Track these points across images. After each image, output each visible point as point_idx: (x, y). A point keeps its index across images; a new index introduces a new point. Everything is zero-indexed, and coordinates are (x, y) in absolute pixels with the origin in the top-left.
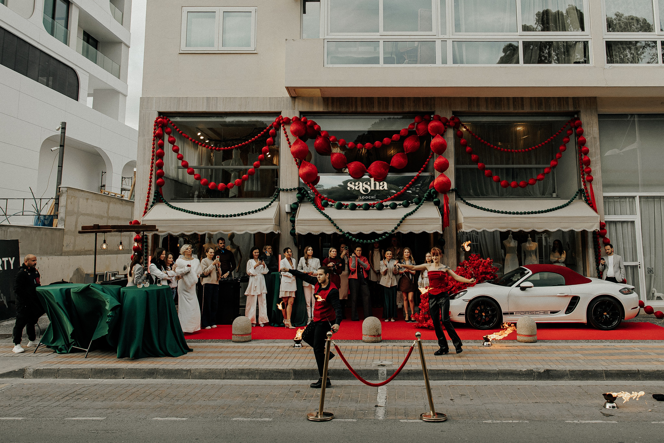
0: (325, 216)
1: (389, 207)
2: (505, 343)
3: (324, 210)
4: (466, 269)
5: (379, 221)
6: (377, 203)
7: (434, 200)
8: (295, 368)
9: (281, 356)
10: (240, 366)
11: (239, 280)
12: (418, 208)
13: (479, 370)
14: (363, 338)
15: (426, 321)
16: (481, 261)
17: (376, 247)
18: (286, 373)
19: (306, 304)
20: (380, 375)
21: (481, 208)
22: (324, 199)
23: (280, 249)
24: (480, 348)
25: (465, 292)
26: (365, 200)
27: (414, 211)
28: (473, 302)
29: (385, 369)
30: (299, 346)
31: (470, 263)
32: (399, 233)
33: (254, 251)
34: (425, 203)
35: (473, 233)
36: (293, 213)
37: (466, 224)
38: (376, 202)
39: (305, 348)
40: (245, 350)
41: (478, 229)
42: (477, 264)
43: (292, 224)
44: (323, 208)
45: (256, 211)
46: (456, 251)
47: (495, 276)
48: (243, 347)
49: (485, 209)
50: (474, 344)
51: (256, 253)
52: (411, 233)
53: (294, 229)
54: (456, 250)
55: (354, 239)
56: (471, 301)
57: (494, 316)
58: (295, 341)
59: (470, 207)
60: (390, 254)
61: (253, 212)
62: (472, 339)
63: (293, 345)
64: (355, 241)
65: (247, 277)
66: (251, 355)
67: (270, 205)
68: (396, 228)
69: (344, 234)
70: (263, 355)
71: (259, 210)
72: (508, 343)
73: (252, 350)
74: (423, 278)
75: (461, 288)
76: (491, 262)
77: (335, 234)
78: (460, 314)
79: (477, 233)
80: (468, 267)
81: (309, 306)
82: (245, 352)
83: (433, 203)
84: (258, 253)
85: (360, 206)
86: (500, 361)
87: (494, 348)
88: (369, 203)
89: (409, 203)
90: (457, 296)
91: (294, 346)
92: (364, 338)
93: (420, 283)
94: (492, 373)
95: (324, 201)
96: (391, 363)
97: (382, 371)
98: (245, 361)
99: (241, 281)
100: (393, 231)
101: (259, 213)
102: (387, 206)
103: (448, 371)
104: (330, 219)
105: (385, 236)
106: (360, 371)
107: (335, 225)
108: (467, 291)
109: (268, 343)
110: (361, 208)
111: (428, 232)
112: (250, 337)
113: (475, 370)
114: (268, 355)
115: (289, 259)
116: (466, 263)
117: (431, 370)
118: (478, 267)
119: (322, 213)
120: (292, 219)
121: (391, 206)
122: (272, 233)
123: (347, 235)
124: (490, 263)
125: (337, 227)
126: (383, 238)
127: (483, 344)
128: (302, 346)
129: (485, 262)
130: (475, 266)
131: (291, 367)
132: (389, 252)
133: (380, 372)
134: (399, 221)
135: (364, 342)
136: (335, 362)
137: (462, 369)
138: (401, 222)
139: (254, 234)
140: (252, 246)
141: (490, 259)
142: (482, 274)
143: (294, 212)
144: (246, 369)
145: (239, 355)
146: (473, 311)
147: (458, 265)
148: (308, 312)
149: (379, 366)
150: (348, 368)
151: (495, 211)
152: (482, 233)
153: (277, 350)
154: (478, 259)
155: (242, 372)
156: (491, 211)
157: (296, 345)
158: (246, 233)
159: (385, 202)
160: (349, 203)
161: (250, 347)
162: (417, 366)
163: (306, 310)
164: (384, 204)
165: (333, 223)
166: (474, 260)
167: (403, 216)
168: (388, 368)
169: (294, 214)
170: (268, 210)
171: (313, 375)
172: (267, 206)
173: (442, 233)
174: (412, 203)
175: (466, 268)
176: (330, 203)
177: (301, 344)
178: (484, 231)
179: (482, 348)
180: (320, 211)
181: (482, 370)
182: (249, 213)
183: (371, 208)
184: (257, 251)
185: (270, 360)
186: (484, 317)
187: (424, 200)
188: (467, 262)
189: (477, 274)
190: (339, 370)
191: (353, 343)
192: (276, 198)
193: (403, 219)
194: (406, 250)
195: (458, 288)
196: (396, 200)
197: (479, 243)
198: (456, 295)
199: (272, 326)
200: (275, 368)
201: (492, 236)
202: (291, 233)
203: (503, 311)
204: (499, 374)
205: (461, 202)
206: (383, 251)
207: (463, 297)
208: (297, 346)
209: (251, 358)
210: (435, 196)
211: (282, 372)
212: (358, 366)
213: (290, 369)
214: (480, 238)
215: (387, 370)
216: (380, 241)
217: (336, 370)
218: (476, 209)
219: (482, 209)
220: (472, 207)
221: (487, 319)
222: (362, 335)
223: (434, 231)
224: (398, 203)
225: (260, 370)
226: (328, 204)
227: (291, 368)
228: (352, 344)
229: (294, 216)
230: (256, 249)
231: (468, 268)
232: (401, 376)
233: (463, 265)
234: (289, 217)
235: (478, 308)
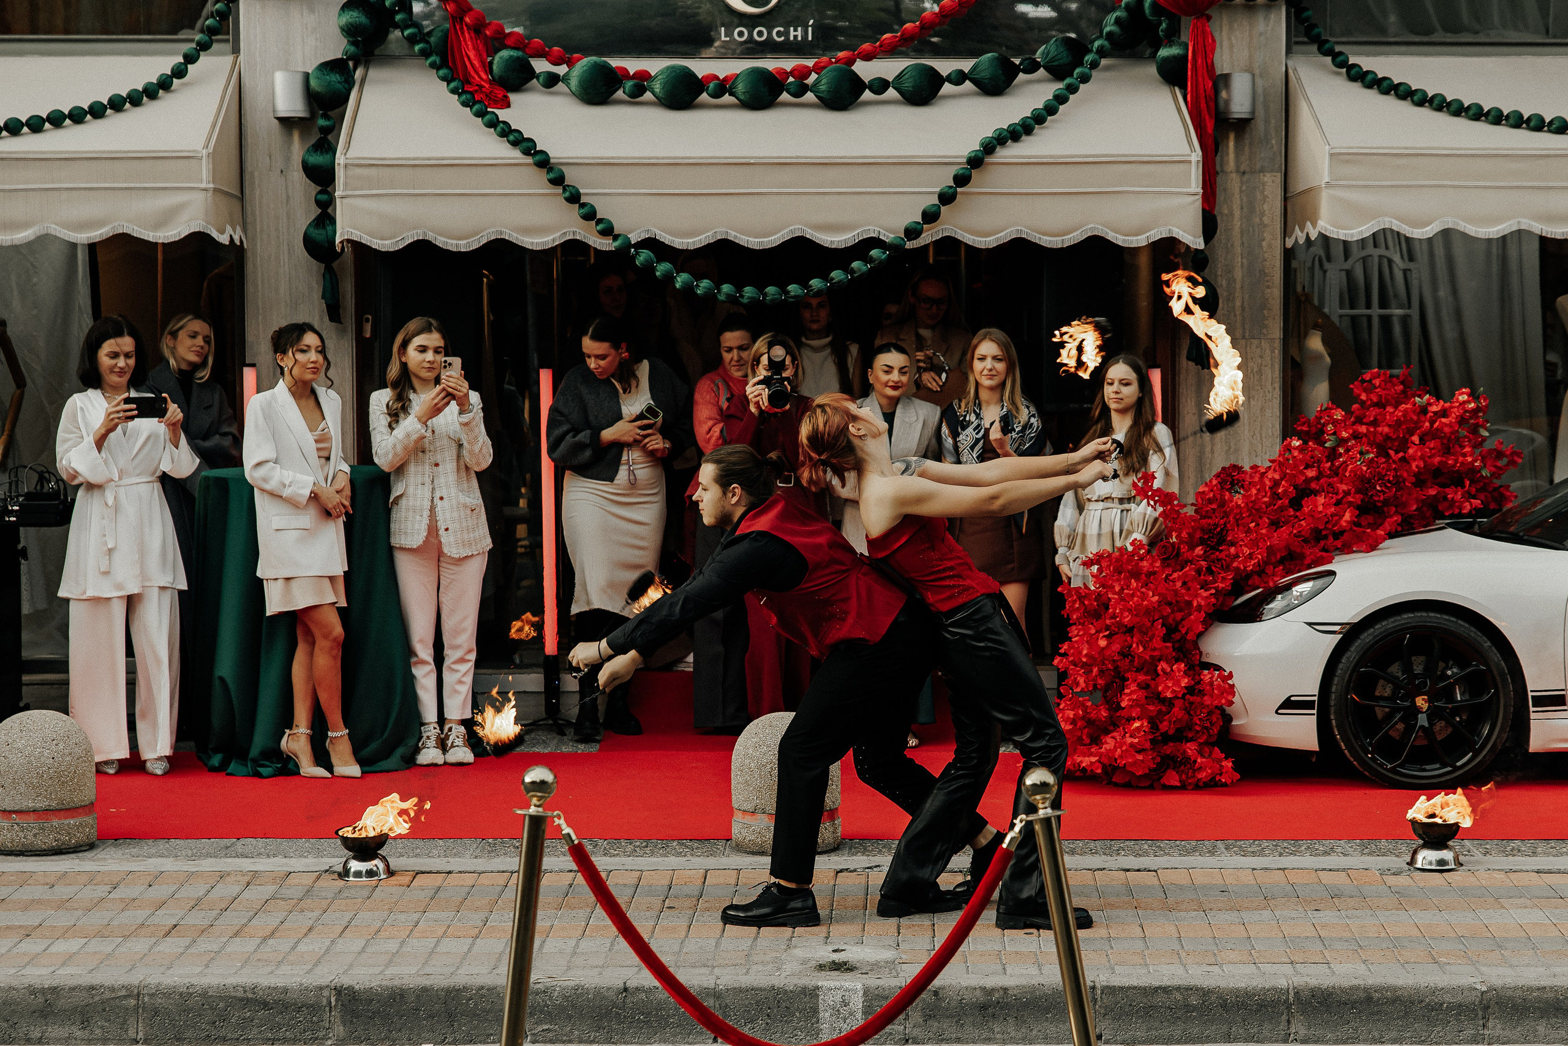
0: (515, 144)
1: (891, 93)
2: (1534, 854)
3: (507, 104)
4: (1333, 454)
5: (832, 172)
6: (817, 69)
7: (1163, 52)
8: (346, 981)
9: (266, 922)
10: (40, 975)
11: (11, 513)
12: (1060, 99)
13: (1380, 989)
14: (736, 830)
15: (1096, 741)
16: (1424, 410)
17: (815, 326)
18: (299, 1009)
19: (410, 652)
20: (825, 1015)
21: (1439, 104)
22: (500, 40)
23: (250, 336)
24: (1391, 880)
25: (1320, 583)
26: (753, 49)
27: (1039, 119)
28: (1367, 637)
29: (853, 985)
30: (371, 873)
31: (1359, 421)
32: (949, 244)
33: (108, 346)
34: (1108, 68)
35: (1381, 251)
36: (322, 122)
37: (1340, 193)
38: (810, 63)
39: (406, 879)
40: (63, 891)
41: (1414, 225)
42: (1398, 423)
43: (314, 189)
44: (499, 92)
45: (97, 111)
46: (1278, 353)
47: (1500, 496)
48: (51, 880)
49: (1458, 110)
50: (1356, 861)
51: (115, 355)
52: (1020, 247)
53: (325, 217)
54: (1278, 345)
55: (681, 279)
56: (1352, 632)
57: (1479, 713)
58: (348, 843)
59: (1372, 96)
60: (902, 371)
61: (77, 116)
62: (1351, 838)
63: (340, 868)
64: (689, 289)
65: (55, 495)
66: (97, 918)
67: (179, 72)
68: (930, 217)
69: (624, 255)
70: (165, 918)
71: (116, 104)
72: (1547, 854)
73: (101, 891)
74: (1080, 507)
75: (1302, 556)
76: (1477, 410)
77: (573, 248)
78: (1289, 704)
79: (1407, 244)
80: (1346, 440)
81: (424, 662)
82: (62, 905)
83: (1152, 70)
84: (127, 356)
85: (723, 87)
86: (1499, 944)
87: (1471, 880)
88: (770, 64)
89: (1013, 71)
90: (1278, 603)
91: (345, 873)
92: (738, 830)
93: (1067, 531)
94: (1450, 1008)
95: (505, 53)
96: (889, 955)
97: (840, 993)
98: (62, 947)
99: (29, 517)
100: (912, 232)
101: (113, 121)
102: (880, 86)
103: (1205, 993)
104: (543, 162)
105: (866, 259)
106: (716, 994)
107: (574, 198)
108: (1333, 573)
109: (192, 858)
110: (727, 98)
111: (1119, 240)
112: (85, 826)
113: (1356, 988)
114: (197, 919)
115: (305, 393)
116: (1335, 422)
117: (1111, 990)
118: (1404, 445)
119: (494, 124)
120: (317, 159)
121: (908, 85)
122: (199, 241)
123: (644, 255)
124: (1470, 421)
125: (583, 205)
126: (852, 272)
127: (1412, 863)
128: (390, 873)
129: (1444, 413)
130: (1387, 438)
131: (327, 975)
132: (893, 359)
133: (827, 1001)
134: (953, 171)
135: (741, 848)
136: (574, 953)
137: (1282, 983)
138: (962, 180)
139: (92, 247)
140: (83, 323)
141: (1474, 396)
142: (1420, 481)
143: (326, 117)
144: (73, 989)
145: (31, 919)
146: (1364, 684)
147: (1287, 432)
148: (421, 693)
149: (821, 967)
150: (647, 979)
151: (1517, 121)
152: (1439, 251)
153: (246, 894)
154: (1405, 396)
155: (48, 1004)
156: (1497, 118)
157: (355, 865)
158: (44, 240)
159: (868, 57)
160: (655, 66)
161: (92, 878)
162: (1034, 971)
163: (410, 681)
164: (865, 70)
165: (558, 181)
166: (1381, 405)
167: (971, 145)
168: (872, 981)
169: (326, 131)
170: (166, 103)
171: (451, 1016)
172: (165, 84)
173: (1198, 243)
174: (1032, 67)
175: (1334, 449)
176: (541, 66)
177: (384, 859)
178: (1446, 233)
179: (1403, 880)
180: (480, 114)
181: (1395, 989)
182: (56, 120)
183: (785, 96)
184: (127, 343)
185: (206, 945)
186: (1423, 720)
187: (1102, 53)
188: (1338, 415)
189: (1398, 483)
190: (598, 992)
191: (679, 854)
192: (212, 31)
193: (976, 162)
194: (987, 348)
195: (1282, 561)
196: (939, 52)
197: (1415, 312)
198: (1269, 596)
199: (214, 770)
200: (232, 981)
201: (1495, 268)
202: (310, 244)
203: (1536, 681)
204: (1486, 1008)
205: (1324, 67)
206: (854, 349)
207: (1317, 610)
208: (358, 874)
209: (101, 934)
210: (1165, 31)
211: (276, 1002)
212: (704, 970)
213: (321, 988)
214: (1426, 275)
215: (866, 992)
216: (834, 292)
217: (578, 991)
218: (1405, 108)
219: (1439, 109)
220: (1386, 92)
221: (1442, 730)
222: (730, 811)
223: (1156, 235)
224: (945, 66)
225: (152, 995)
226: (531, 74)
227: (324, 982)
228: (673, 861)
229: (325, 144)
230: (119, 334)
231: (1347, 451)
232: (946, 1024)
233: (1314, 433)
234: (298, 149)
235: (1395, 669)
